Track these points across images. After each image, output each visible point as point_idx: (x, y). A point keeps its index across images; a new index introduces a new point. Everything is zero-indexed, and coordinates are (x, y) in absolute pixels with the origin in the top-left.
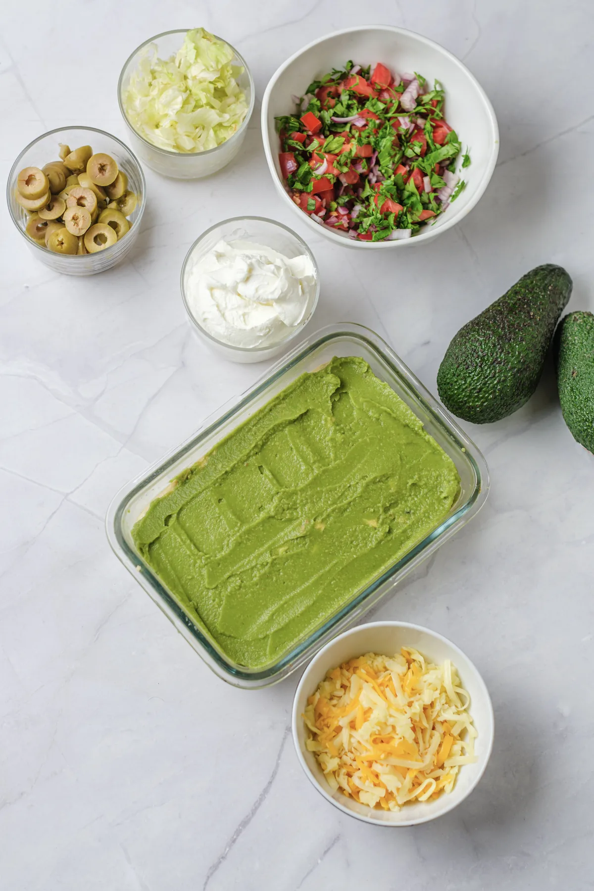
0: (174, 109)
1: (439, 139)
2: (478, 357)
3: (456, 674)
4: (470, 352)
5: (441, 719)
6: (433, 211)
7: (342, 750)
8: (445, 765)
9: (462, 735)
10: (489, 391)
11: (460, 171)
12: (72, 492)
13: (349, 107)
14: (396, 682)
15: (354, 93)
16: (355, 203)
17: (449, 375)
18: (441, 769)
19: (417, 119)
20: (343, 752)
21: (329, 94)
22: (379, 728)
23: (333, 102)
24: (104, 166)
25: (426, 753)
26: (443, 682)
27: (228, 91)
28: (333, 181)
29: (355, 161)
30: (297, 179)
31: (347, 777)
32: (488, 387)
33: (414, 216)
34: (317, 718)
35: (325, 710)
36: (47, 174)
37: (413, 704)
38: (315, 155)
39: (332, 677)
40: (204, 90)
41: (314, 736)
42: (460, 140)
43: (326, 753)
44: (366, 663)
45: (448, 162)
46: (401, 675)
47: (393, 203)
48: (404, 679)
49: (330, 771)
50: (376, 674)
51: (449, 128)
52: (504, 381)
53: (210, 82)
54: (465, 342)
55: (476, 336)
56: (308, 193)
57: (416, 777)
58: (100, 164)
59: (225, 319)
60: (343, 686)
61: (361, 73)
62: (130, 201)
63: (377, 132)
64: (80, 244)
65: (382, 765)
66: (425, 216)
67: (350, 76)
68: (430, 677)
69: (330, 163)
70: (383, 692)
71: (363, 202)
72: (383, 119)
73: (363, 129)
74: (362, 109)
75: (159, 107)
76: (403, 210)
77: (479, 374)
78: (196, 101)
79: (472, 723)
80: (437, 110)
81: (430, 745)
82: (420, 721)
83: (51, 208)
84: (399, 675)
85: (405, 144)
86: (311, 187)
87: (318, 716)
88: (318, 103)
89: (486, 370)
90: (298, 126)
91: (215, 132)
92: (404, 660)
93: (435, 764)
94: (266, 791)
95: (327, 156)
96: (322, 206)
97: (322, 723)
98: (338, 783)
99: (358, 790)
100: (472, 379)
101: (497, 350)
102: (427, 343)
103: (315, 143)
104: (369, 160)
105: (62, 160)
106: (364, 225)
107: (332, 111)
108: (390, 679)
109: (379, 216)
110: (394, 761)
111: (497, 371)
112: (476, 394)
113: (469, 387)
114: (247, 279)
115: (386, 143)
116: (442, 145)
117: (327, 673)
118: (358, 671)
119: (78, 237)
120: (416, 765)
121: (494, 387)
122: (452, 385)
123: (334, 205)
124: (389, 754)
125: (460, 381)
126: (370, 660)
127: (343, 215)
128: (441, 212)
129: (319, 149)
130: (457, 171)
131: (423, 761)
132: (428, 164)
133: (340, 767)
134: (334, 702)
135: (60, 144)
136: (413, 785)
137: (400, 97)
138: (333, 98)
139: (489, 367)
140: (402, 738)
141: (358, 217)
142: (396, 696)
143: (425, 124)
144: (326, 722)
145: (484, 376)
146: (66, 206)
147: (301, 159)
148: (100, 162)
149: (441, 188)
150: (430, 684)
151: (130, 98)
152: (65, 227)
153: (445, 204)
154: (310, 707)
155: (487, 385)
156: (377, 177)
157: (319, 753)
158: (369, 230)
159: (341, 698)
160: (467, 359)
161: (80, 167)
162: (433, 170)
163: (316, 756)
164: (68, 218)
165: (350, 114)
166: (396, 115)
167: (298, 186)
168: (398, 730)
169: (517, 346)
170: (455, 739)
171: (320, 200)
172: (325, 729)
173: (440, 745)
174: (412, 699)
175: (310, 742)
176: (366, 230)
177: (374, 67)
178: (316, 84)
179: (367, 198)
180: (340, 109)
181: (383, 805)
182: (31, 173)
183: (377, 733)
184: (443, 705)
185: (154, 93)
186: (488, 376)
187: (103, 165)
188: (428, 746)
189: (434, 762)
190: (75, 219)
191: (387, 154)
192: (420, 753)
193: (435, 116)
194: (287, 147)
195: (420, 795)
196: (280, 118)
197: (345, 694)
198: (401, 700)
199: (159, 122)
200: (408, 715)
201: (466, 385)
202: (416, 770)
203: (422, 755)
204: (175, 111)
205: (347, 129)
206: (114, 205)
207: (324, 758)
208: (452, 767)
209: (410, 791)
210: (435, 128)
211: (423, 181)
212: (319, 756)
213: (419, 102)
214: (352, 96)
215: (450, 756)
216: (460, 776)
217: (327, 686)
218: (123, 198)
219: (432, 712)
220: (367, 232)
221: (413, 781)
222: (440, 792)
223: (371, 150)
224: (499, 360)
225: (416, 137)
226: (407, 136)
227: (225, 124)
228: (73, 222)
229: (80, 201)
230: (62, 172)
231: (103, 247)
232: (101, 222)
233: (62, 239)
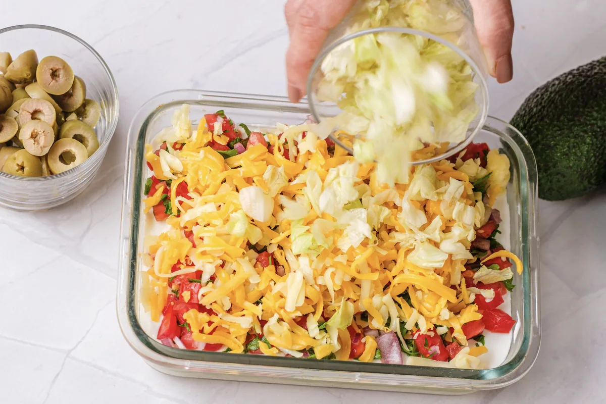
24: (56, 71)
58: (52, 69)
62: (91, 111)
64: (44, 166)
105: (1, 73)
119: (40, 158)
146: (20, 124)
148: (51, 66)
152: (22, 148)
161: (27, 76)
164: (25, 136)
187: (54, 70)
190: (34, 136)
206: (73, 117)
218: (83, 109)
228: (32, 140)
229: (35, 115)
230: (7, 86)
231: (72, 165)
232: (65, 137)
233: (23, 163)
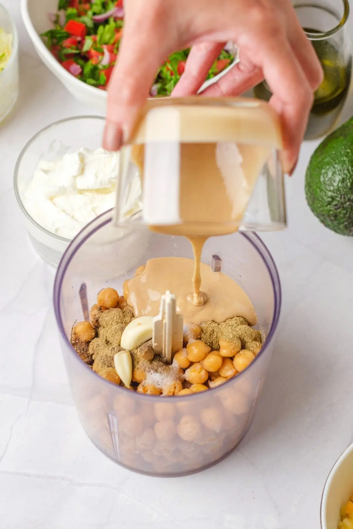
13: (104, 5)
21: (80, 2)
23: (87, 6)
30: (87, 77)
38: (93, 52)
56: (103, 85)
59: (76, 220)
66: (222, 64)
69: (111, 51)
71: (157, 82)
74: (117, 1)
86: (103, 77)
88: (74, 11)
90: (65, 35)
95: (105, 47)
103: (88, 43)
107: (90, 13)
114: (82, 171)
128: (234, 58)
129: (94, 45)
138: (85, 3)
147: (81, 62)
165: (107, 10)
167: (91, 81)
180: (96, 8)
194: (63, 57)
196: (45, 34)
205: (112, 22)
217: (347, 523)
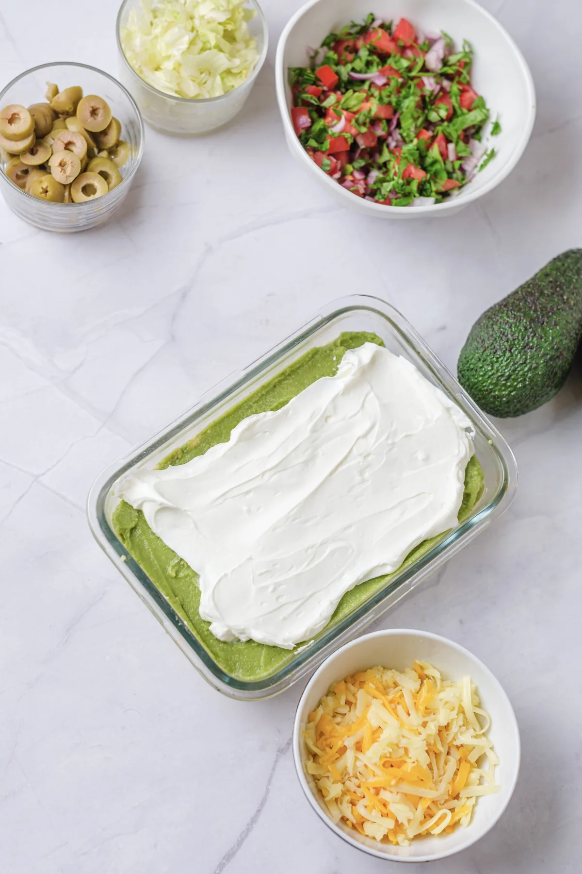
0: (180, 49)
1: (466, 103)
2: (507, 341)
3: (476, 693)
4: (498, 334)
5: (458, 743)
6: (458, 181)
7: (345, 775)
8: (461, 796)
9: (480, 762)
10: (519, 378)
11: (488, 140)
12: (43, 474)
13: (368, 64)
14: (408, 699)
15: (375, 48)
16: (371, 169)
17: (473, 360)
18: (456, 800)
19: (442, 81)
20: (347, 777)
21: (347, 48)
22: (391, 750)
23: (351, 57)
25: (441, 781)
26: (462, 701)
27: (238, 35)
28: (350, 141)
29: (374, 122)
30: (311, 136)
31: (350, 805)
32: (518, 374)
33: (438, 185)
34: (318, 738)
35: (327, 728)
36: (32, 114)
37: (428, 724)
38: (331, 111)
39: (336, 691)
40: (213, 31)
41: (315, 756)
42: (488, 106)
43: (328, 777)
44: (375, 677)
45: (473, 131)
46: (414, 691)
47: (416, 168)
48: (417, 696)
49: (332, 798)
50: (385, 690)
51: (476, 94)
52: (536, 368)
53: (220, 24)
54: (492, 325)
55: (505, 317)
56: (323, 152)
57: (429, 808)
58: (92, 107)
60: (348, 703)
61: (382, 26)
62: (122, 152)
63: (399, 91)
64: (67, 194)
65: (391, 792)
66: (450, 185)
67: (371, 30)
68: (447, 695)
69: (348, 120)
70: (394, 710)
71: (380, 168)
72: (406, 77)
73: (383, 87)
74: (383, 66)
75: (161, 47)
76: (426, 177)
77: (507, 360)
78: (204, 43)
79: (492, 748)
80: (464, 72)
81: (445, 773)
82: (435, 744)
83: (34, 152)
84: (411, 691)
85: (429, 107)
86: (327, 145)
87: (320, 734)
88: (335, 57)
89: (516, 356)
90: (313, 79)
91: (222, 79)
92: (416, 676)
93: (450, 793)
94: (254, 820)
95: (345, 113)
96: (336, 167)
97: (324, 743)
98: (341, 812)
99: (363, 820)
100: (500, 364)
101: (529, 333)
102: (443, 328)
103: (332, 99)
104: (389, 122)
105: (48, 102)
106: (383, 192)
107: (349, 66)
108: (402, 696)
109: (401, 181)
110: (406, 788)
111: (529, 357)
112: (504, 382)
113: (496, 374)
115: (410, 103)
116: (470, 110)
117: (330, 687)
118: (365, 686)
119: (65, 186)
120: (430, 794)
121: (523, 375)
122: (476, 371)
123: (350, 168)
124: (401, 780)
125: (486, 367)
126: (379, 674)
127: (359, 180)
128: (466, 183)
129: (336, 105)
130: (484, 141)
131: (437, 790)
132: (454, 130)
133: (344, 793)
134: (339, 719)
135: (47, 83)
136: (425, 817)
137: (424, 56)
138: (351, 53)
139: (519, 353)
140: (416, 763)
141: (375, 183)
142: (409, 714)
143: (451, 87)
144: (328, 742)
145: (514, 362)
146: (52, 151)
147: (315, 115)
148: (93, 104)
149: (466, 157)
150: (446, 703)
151: (130, 35)
152: (50, 173)
153: (470, 175)
154: (312, 724)
155: (517, 372)
156: (397, 141)
157: (319, 778)
158: (388, 197)
159: (346, 716)
160: (494, 342)
161: (69, 110)
162: (458, 137)
163: (316, 781)
164: (54, 163)
165: (369, 71)
166: (421, 74)
167: (313, 143)
168: (411, 754)
169: (551, 331)
170: (472, 766)
171: (335, 160)
172: (328, 749)
173: (456, 774)
174: (426, 719)
175: (310, 763)
176: (386, 197)
177: (396, 22)
178: (332, 37)
179: (385, 164)
180: (359, 64)
181: (391, 838)
182: (15, 111)
183: (388, 755)
184: (460, 727)
185: (157, 31)
186: (517, 362)
187: (95, 108)
188: (443, 773)
189: (448, 791)
190: (63, 165)
191: (409, 115)
192: (434, 780)
193: (462, 79)
194: (300, 101)
195: (432, 828)
196: (294, 69)
197: (350, 711)
198: (415, 719)
199: (160, 65)
200: (423, 736)
201: (493, 371)
202: (430, 799)
203: (435, 783)
204: (181, 52)
205: (366, 86)
206: (104, 154)
207: (326, 783)
208: (468, 798)
209: (422, 823)
210: (463, 92)
211: (447, 148)
212: (319, 780)
213: (445, 63)
214: (372, 52)
215: (467, 785)
216: (477, 809)
217: (330, 700)
218: (114, 148)
219: (447, 735)
220: (385, 199)
221: (425, 812)
222: (454, 826)
223: (391, 111)
224: (531, 344)
225: (442, 99)
226: (432, 98)
227: (234, 71)
228: (60, 169)
229: (68, 146)
230: (49, 114)
231: (92, 197)
232: (91, 171)
233: (47, 187)
